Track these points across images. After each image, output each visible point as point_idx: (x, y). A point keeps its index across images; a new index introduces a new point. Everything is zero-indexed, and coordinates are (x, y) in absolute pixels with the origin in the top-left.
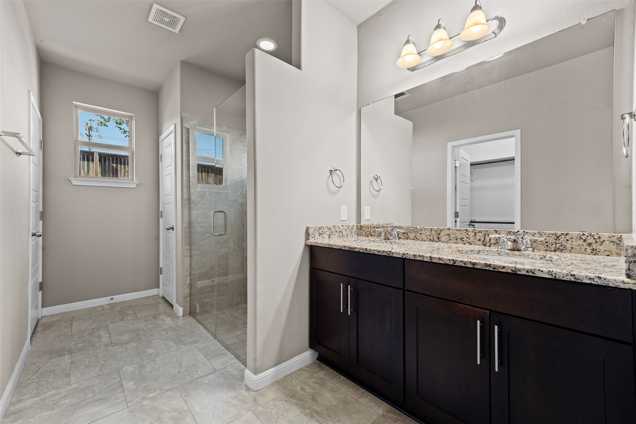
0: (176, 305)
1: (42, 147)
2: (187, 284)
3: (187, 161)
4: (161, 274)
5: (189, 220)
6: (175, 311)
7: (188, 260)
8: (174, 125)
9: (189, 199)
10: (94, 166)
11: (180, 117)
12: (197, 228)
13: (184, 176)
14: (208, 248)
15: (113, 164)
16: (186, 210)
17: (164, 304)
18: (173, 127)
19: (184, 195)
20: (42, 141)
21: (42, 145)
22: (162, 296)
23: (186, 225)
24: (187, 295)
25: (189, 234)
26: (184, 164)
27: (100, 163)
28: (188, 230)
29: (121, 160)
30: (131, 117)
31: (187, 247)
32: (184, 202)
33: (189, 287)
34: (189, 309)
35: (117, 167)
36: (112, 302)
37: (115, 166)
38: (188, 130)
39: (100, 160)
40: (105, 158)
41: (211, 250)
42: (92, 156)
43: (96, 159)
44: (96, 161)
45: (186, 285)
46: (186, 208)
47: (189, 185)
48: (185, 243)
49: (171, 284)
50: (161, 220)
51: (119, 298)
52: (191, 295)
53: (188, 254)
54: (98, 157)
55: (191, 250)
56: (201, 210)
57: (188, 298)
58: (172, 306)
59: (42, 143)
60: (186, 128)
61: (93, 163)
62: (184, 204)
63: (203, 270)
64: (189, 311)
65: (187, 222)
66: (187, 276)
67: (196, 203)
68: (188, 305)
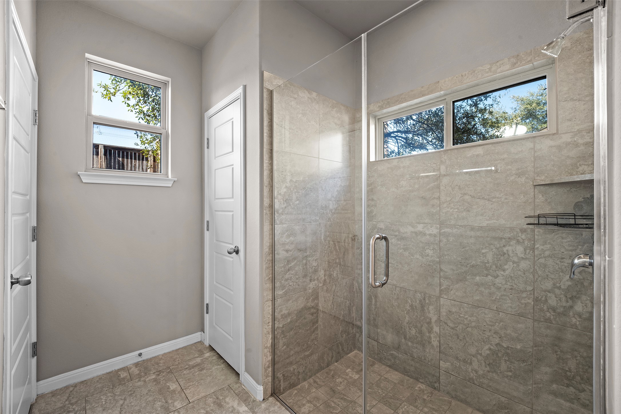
0: (245, 377)
1: (37, 121)
2: (268, 346)
3: (269, 144)
4: (207, 313)
5: (271, 240)
6: (243, 385)
7: (269, 306)
8: (242, 87)
9: (272, 206)
10: (98, 160)
11: (260, 72)
12: (281, 254)
13: (264, 168)
14: (295, 284)
15: (119, 158)
16: (267, 224)
17: (219, 365)
18: (240, 90)
19: (264, 199)
20: (37, 112)
21: (37, 118)
22: (208, 345)
23: (266, 249)
24: (268, 364)
25: (271, 264)
26: (265, 149)
27: (105, 157)
28: (270, 258)
29: (127, 153)
30: (165, 84)
31: (269, 285)
32: (265, 211)
33: (271, 351)
34: (271, 386)
35: (123, 161)
36: (140, 359)
37: (121, 160)
38: (271, 93)
39: (105, 154)
40: (110, 151)
41: (299, 285)
42: (96, 149)
43: (101, 153)
44: (101, 154)
45: (266, 348)
46: (267, 222)
47: (271, 184)
48: (266, 279)
49: (231, 336)
50: (207, 234)
51: (149, 352)
52: (274, 362)
53: (270, 297)
54: (103, 150)
55: (274, 289)
56: (286, 223)
57: (270, 369)
58: (238, 374)
59: (37, 115)
60: (268, 90)
61: (98, 157)
62: (264, 214)
63: (289, 320)
64: (270, 389)
65: (268, 244)
66: (269, 334)
67: (280, 212)
68: (270, 379)
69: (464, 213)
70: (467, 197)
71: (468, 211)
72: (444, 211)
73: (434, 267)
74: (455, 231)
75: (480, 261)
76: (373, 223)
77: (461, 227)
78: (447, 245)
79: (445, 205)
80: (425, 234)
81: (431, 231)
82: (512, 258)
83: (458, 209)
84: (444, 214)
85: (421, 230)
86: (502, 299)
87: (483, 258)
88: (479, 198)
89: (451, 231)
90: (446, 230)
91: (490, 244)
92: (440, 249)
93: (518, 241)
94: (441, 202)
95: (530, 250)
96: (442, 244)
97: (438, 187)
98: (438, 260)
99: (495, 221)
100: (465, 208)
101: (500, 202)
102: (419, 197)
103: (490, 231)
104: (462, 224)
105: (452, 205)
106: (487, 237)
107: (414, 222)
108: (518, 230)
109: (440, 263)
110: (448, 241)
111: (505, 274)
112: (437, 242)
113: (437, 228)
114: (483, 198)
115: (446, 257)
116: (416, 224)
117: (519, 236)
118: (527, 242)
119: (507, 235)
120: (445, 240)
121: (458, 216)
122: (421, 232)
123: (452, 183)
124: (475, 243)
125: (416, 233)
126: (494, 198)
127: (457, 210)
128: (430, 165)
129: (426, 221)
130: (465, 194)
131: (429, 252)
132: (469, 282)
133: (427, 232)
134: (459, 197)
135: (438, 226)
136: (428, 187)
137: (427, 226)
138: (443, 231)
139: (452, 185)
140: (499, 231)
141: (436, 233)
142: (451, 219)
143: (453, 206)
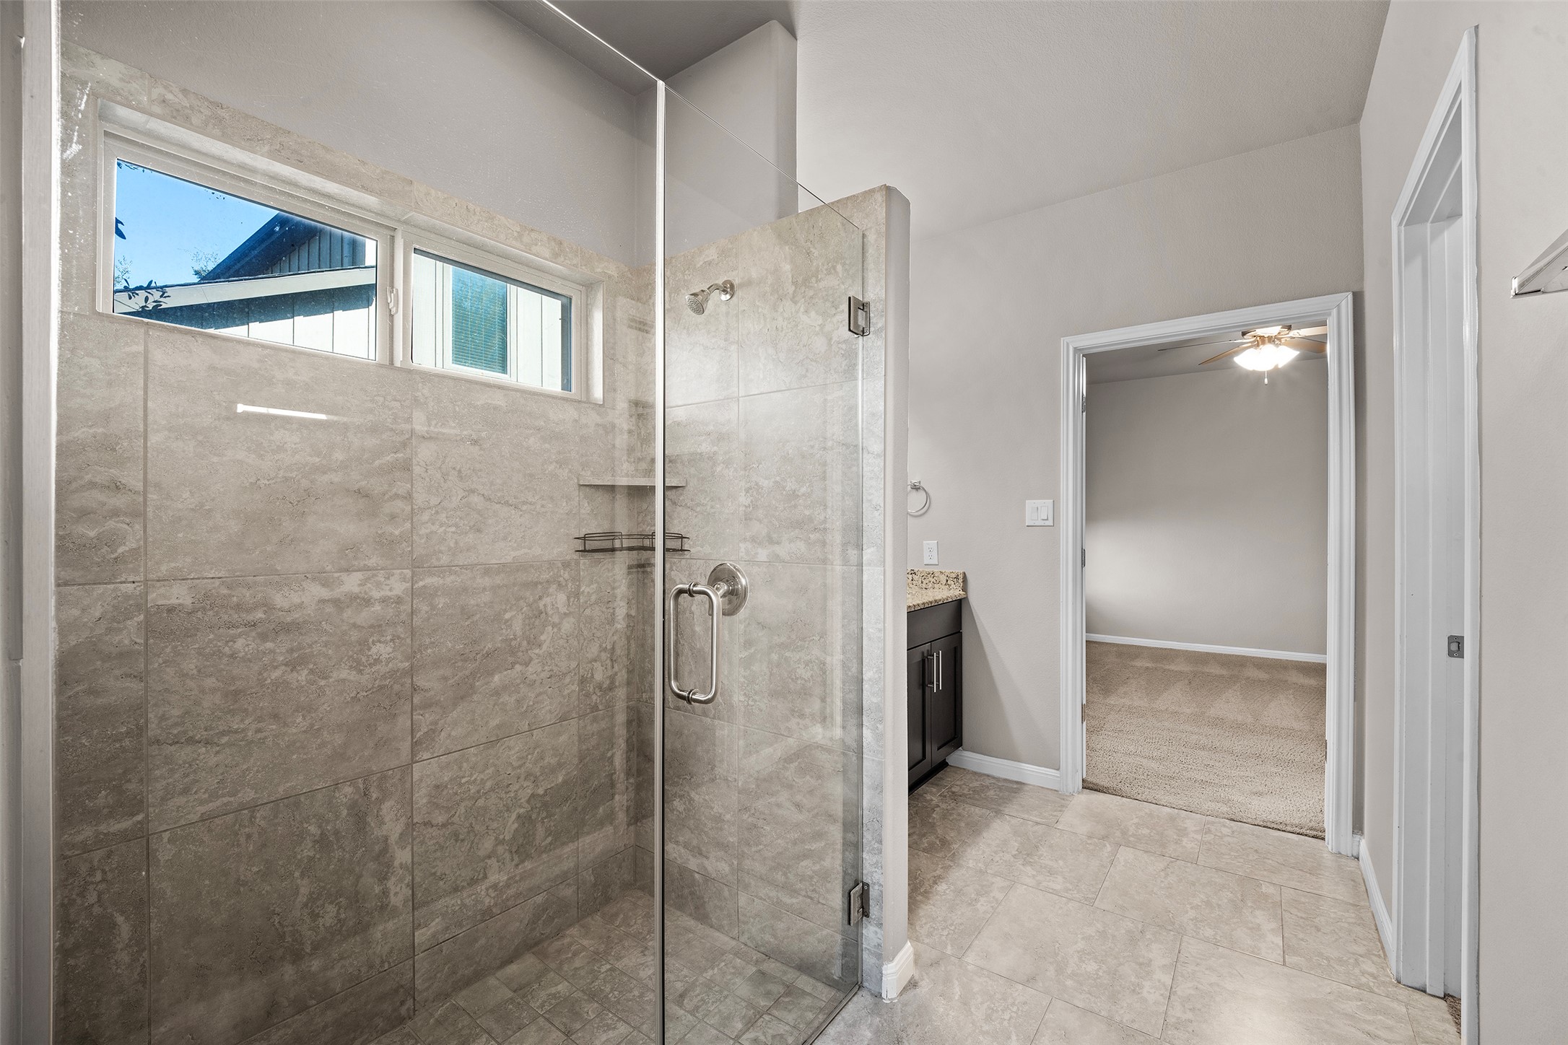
69: (471, 536)
70: (475, 499)
71: (479, 531)
72: (423, 531)
73: (397, 687)
74: (449, 580)
75: (500, 638)
76: (114, 590)
77: (463, 570)
78: (431, 620)
79: (425, 517)
80: (368, 602)
81: (388, 588)
82: (551, 617)
83: (456, 526)
84: (423, 541)
85: (356, 590)
86: (537, 703)
87: (507, 630)
88: (500, 503)
89: (441, 582)
90: (429, 581)
91: (518, 599)
92: (413, 634)
93: (559, 585)
94: (415, 507)
95: (574, 597)
96: (417, 621)
97: (407, 467)
98: (407, 664)
99: (526, 550)
100: (472, 524)
101: (534, 513)
102: (348, 490)
103: (518, 571)
104: (466, 563)
105: (443, 517)
106: (514, 585)
107: (328, 568)
108: (560, 565)
109: (411, 672)
110: (433, 607)
111: (541, 652)
112: (403, 617)
113: (404, 580)
114: (507, 504)
115: (429, 651)
116: (336, 575)
117: (561, 576)
118: (570, 584)
119: (545, 576)
120: (425, 608)
121: (456, 543)
122: (353, 598)
123: (443, 462)
124: (492, 603)
125: (336, 602)
126: (524, 503)
127: (453, 529)
128: (382, 399)
129: (372, 562)
130: (473, 491)
131: (382, 650)
132: (480, 693)
133: (376, 594)
134: (460, 497)
135: (408, 573)
136: (377, 463)
137: (374, 576)
138: (421, 584)
139: (443, 466)
140: (533, 571)
141: (400, 594)
142: (441, 552)
143: (445, 519)
